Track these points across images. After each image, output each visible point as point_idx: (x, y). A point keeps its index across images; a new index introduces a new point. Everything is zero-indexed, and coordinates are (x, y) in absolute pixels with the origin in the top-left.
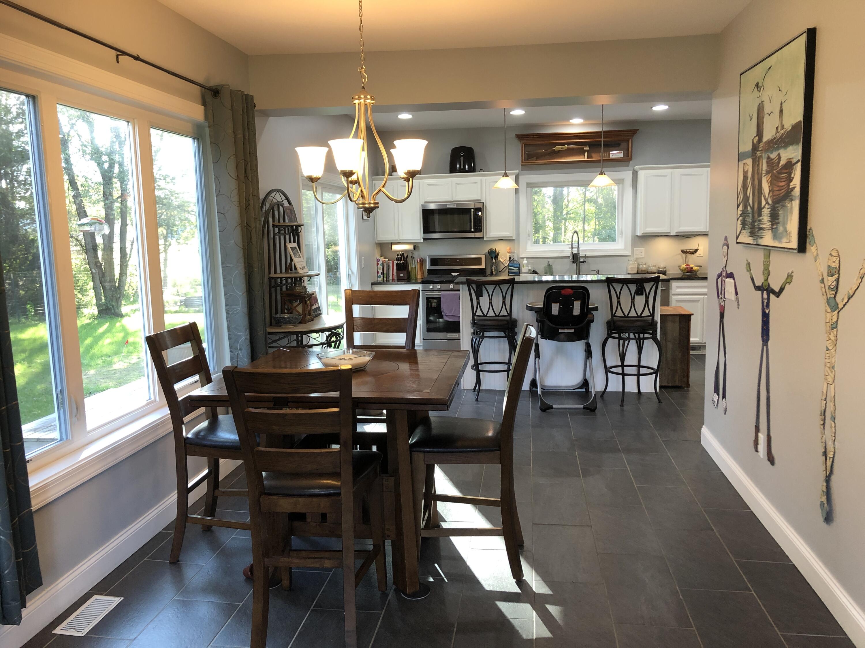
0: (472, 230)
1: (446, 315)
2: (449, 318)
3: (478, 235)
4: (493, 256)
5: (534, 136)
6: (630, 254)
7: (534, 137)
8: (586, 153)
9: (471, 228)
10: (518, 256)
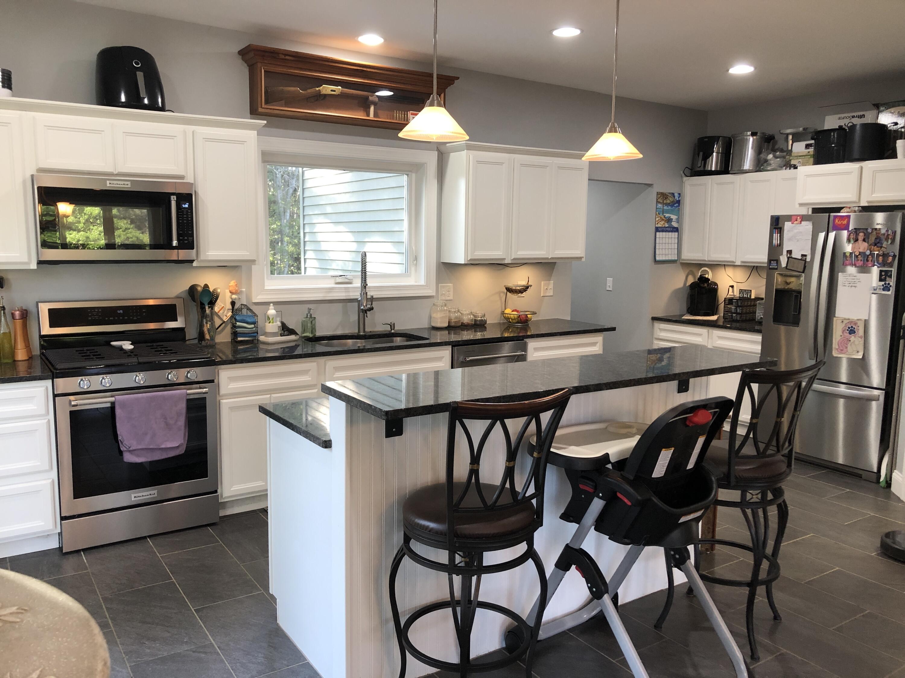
0: (175, 243)
1: (130, 451)
2: (138, 456)
3: (183, 254)
4: (206, 301)
5: (285, 55)
6: (434, 294)
7: (287, 57)
8: (372, 109)
9: (171, 240)
10: (248, 297)
